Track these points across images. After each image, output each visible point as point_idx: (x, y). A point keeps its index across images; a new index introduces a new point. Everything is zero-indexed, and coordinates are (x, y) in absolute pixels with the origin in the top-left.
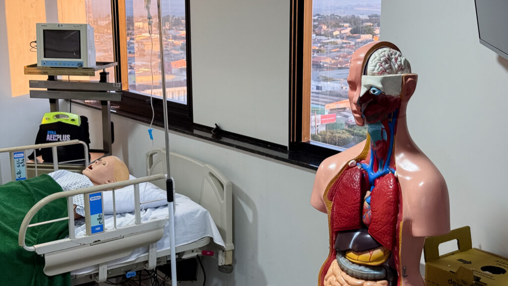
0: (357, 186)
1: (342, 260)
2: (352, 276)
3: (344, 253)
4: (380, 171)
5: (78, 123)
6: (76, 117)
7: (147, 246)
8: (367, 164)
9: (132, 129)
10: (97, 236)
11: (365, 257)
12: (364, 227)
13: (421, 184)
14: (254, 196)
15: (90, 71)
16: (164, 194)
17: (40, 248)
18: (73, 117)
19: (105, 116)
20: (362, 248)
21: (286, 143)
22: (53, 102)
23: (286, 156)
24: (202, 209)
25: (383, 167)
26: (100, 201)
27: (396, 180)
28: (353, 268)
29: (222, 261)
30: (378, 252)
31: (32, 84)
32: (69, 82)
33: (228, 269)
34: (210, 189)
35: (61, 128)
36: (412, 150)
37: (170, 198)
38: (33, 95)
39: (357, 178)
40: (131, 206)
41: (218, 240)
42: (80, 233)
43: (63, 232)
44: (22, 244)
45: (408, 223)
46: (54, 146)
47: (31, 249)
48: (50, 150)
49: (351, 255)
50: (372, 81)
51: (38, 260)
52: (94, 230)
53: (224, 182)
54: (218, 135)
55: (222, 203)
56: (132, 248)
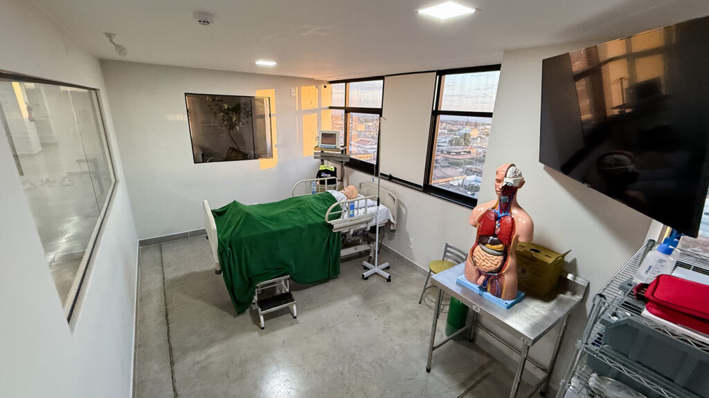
0: (493, 219)
1: (483, 247)
2: (488, 253)
3: (484, 244)
4: (503, 214)
5: (333, 170)
6: (333, 168)
7: (367, 222)
8: (497, 210)
9: (352, 172)
10: (351, 218)
11: (495, 247)
12: (495, 236)
13: (524, 222)
14: (406, 204)
15: (338, 150)
16: (376, 203)
17: (332, 222)
18: (331, 168)
19: (342, 167)
20: (493, 243)
21: (422, 185)
22: (322, 160)
23: (422, 190)
24: (386, 208)
25: (505, 212)
26: (353, 206)
27: (513, 219)
28: (488, 250)
29: (392, 228)
30: (501, 246)
31: (315, 153)
32: (328, 153)
33: (394, 231)
34: (388, 200)
35: (327, 172)
36: (519, 207)
37: (378, 205)
38: (315, 157)
39: (493, 215)
40: (364, 205)
41: (392, 220)
42: (346, 216)
43: (339, 216)
44: (326, 220)
45: (517, 237)
46: (326, 179)
47: (329, 222)
48: (324, 181)
49: (488, 245)
50: (509, 180)
51: (331, 226)
52: (351, 216)
53: (396, 198)
54: (390, 178)
55: (394, 206)
56: (362, 223)
